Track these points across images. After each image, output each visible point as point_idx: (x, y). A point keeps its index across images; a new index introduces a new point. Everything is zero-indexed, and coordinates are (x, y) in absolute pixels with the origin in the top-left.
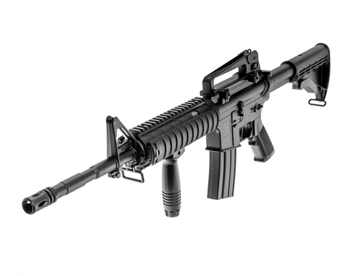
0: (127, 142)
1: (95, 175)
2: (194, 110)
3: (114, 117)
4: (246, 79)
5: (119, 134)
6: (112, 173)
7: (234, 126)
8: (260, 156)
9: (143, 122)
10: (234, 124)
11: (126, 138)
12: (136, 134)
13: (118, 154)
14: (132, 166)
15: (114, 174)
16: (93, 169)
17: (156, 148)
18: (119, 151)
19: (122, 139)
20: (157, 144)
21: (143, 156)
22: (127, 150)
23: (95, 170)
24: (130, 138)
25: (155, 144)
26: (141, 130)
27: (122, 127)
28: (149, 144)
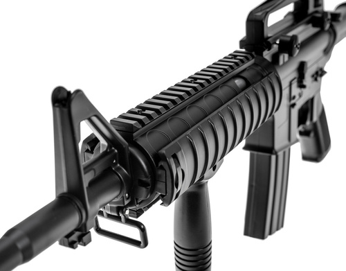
0: (105, 154)
1: (20, 256)
2: (238, 76)
3: (71, 89)
4: (308, 23)
5: (86, 130)
6: (68, 236)
7: (293, 105)
8: (313, 153)
9: (141, 101)
10: (293, 102)
11: (103, 142)
12: (128, 131)
13: (85, 185)
14: (120, 209)
15: (74, 238)
16: (14, 236)
17: (178, 163)
18: (87, 179)
19: (93, 142)
20: (179, 155)
21: (145, 184)
22: (107, 173)
23: (20, 239)
24: (112, 142)
25: (175, 157)
26: (140, 121)
27: (93, 115)
28: (159, 157)
